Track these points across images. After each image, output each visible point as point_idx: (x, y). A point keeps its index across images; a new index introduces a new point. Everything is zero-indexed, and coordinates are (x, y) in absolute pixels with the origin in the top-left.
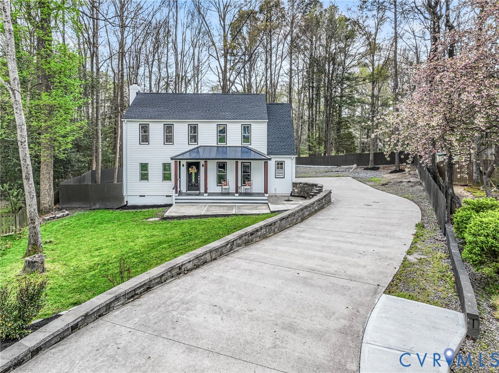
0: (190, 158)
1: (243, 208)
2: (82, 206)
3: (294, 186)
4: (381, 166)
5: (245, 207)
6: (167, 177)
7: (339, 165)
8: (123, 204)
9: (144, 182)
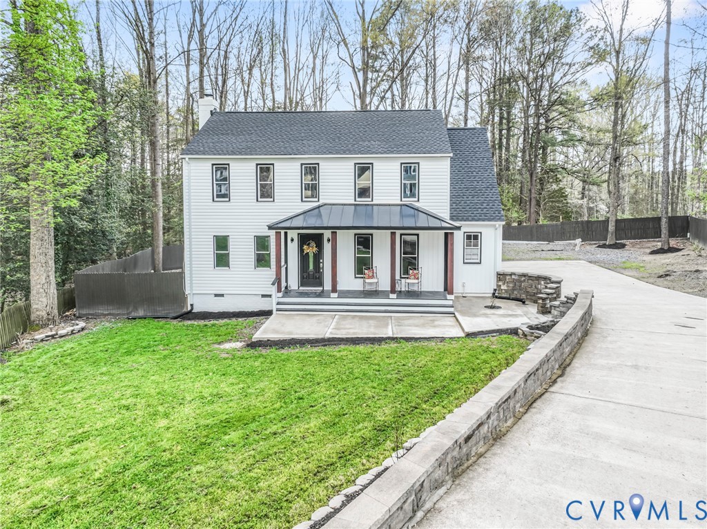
0: (305, 225)
1: (406, 322)
2: (114, 312)
3: (499, 279)
4: (627, 242)
5: (410, 322)
6: (262, 261)
7: (550, 240)
8: (185, 310)
9: (222, 271)
